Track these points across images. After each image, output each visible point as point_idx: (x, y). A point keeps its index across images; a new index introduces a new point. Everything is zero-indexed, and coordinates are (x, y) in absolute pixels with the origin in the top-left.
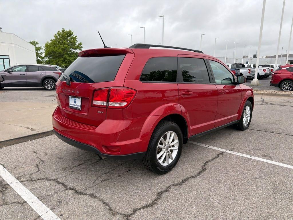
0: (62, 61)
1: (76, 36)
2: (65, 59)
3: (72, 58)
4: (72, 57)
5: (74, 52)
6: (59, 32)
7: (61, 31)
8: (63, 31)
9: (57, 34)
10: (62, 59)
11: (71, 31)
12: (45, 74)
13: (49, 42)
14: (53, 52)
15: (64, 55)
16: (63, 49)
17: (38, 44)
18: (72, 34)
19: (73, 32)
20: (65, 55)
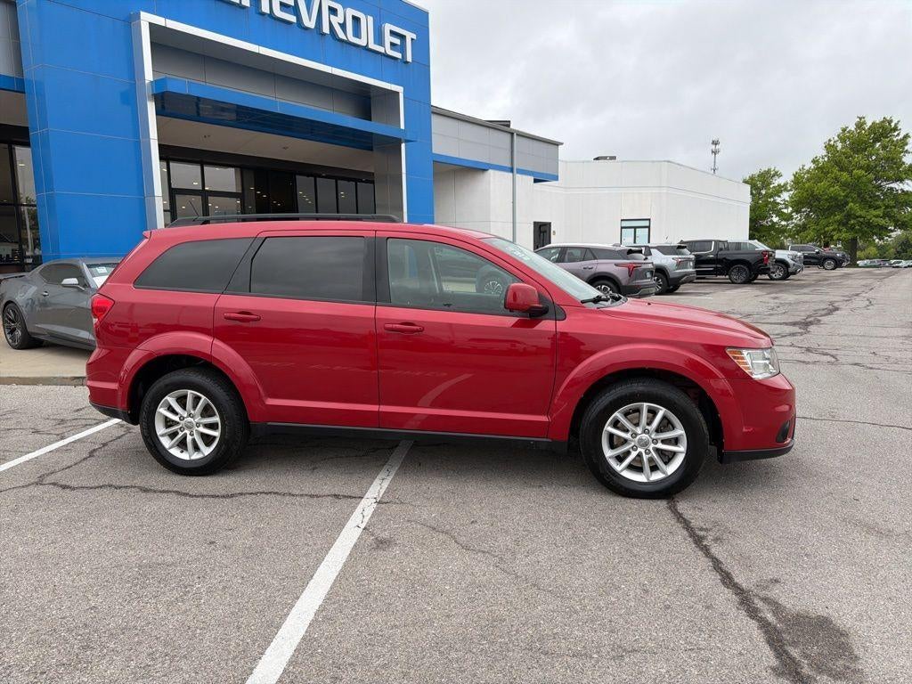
0: (840, 223)
1: (907, 136)
2: (849, 216)
3: (875, 213)
4: (877, 208)
5: (892, 189)
6: (844, 130)
7: (852, 127)
8: (860, 125)
9: (836, 138)
10: (838, 217)
11: (890, 122)
12: (593, 271)
13: (806, 168)
14: (812, 195)
15: (847, 203)
16: (845, 185)
17: (780, 176)
18: (895, 129)
19: (896, 124)
20: (852, 204)
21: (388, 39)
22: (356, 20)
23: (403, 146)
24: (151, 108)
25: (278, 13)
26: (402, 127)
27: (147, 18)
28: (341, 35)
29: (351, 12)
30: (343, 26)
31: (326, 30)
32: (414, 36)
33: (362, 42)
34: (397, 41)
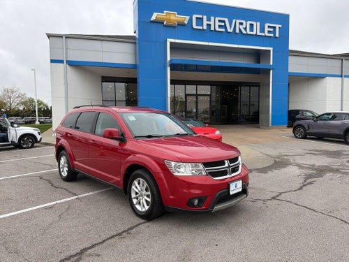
21: (267, 29)
22: (252, 25)
23: (271, 71)
24: (169, 69)
25: (217, 29)
26: (271, 64)
27: (169, 40)
28: (244, 32)
29: (249, 23)
30: (245, 29)
31: (237, 31)
32: (280, 26)
33: (254, 33)
34: (272, 30)
